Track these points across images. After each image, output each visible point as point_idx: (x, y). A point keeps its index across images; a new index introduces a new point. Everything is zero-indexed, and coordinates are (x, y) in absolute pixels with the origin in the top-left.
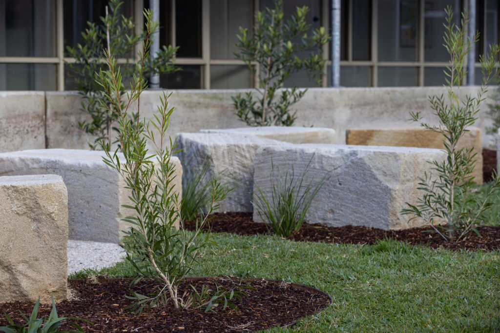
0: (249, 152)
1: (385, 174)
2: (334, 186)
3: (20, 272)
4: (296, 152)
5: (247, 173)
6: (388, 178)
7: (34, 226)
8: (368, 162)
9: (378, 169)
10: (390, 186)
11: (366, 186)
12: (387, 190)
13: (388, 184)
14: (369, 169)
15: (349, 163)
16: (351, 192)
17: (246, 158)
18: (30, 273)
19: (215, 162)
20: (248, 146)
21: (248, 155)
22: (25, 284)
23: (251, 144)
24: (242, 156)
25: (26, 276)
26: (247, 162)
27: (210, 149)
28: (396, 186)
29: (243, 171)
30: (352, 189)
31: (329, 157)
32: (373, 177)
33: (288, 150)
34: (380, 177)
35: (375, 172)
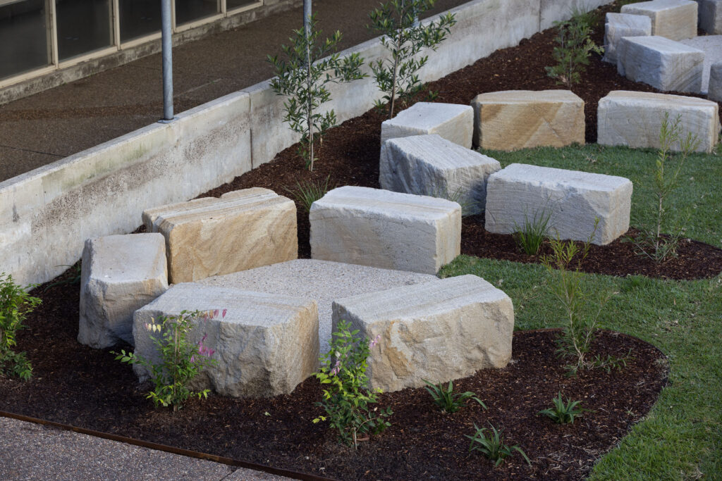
0: (470, 172)
1: (599, 207)
2: (557, 212)
3: (490, 352)
4: (525, 184)
5: (468, 187)
6: (601, 209)
7: (496, 324)
8: (586, 198)
9: (593, 203)
10: (604, 216)
11: (584, 214)
12: (601, 218)
13: (601, 214)
14: (587, 203)
15: (570, 197)
16: (571, 216)
17: (468, 176)
18: (495, 352)
19: (449, 183)
20: (470, 168)
21: (469, 174)
22: (492, 358)
23: (472, 165)
24: (466, 175)
25: (492, 354)
26: (469, 179)
27: (444, 172)
28: (607, 216)
29: (466, 186)
30: (572, 215)
31: (552, 191)
32: (590, 208)
33: (517, 182)
34: (596, 209)
35: (591, 205)
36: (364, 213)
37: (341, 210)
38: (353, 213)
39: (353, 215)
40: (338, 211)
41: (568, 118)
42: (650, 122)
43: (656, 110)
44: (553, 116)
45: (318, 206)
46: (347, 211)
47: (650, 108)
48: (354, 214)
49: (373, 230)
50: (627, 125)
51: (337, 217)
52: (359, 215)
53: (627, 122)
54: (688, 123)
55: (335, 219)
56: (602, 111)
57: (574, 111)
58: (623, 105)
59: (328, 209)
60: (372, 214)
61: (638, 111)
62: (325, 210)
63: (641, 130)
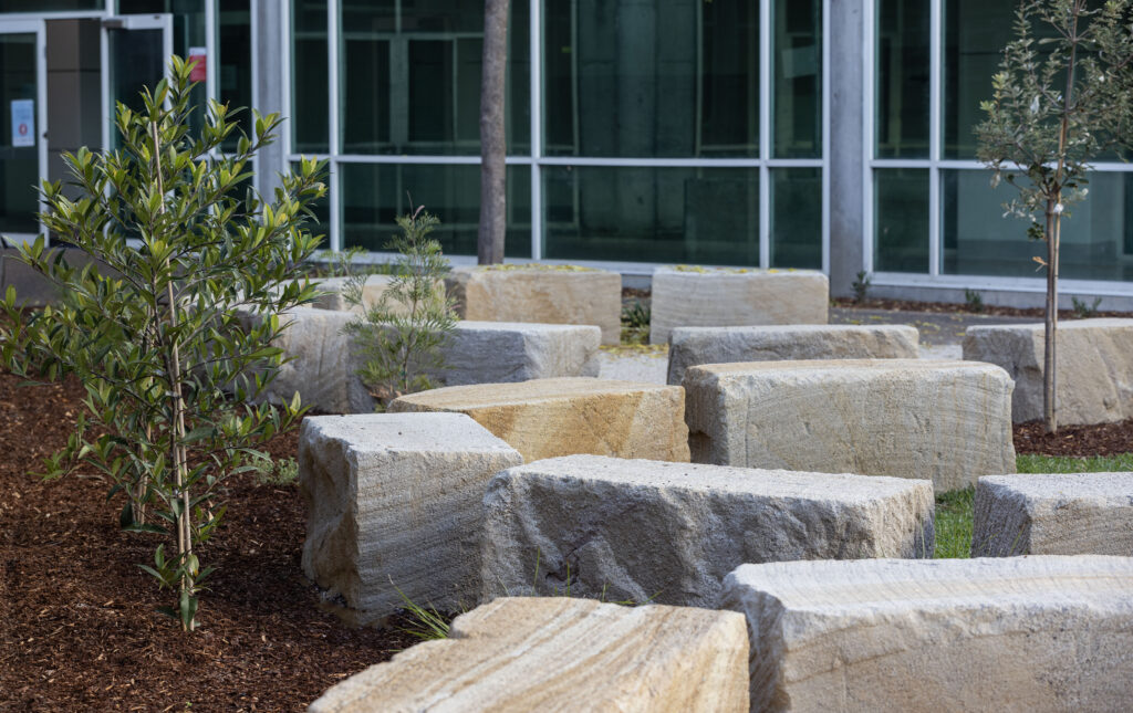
36: (1000, 617)
37: (913, 618)
38: (957, 622)
39: (958, 634)
40: (901, 625)
41: (655, 438)
42: (864, 421)
43: (876, 388)
44: (624, 432)
45: (822, 618)
46: (934, 618)
47: (861, 384)
48: (965, 628)
49: (1041, 679)
50: (802, 438)
51: (897, 651)
52: (985, 628)
53: (805, 432)
54: (958, 412)
55: (891, 660)
56: (738, 406)
57: (666, 417)
58: (791, 383)
59: (864, 623)
60: (1035, 613)
61: (832, 397)
62: (852, 628)
63: (841, 447)
